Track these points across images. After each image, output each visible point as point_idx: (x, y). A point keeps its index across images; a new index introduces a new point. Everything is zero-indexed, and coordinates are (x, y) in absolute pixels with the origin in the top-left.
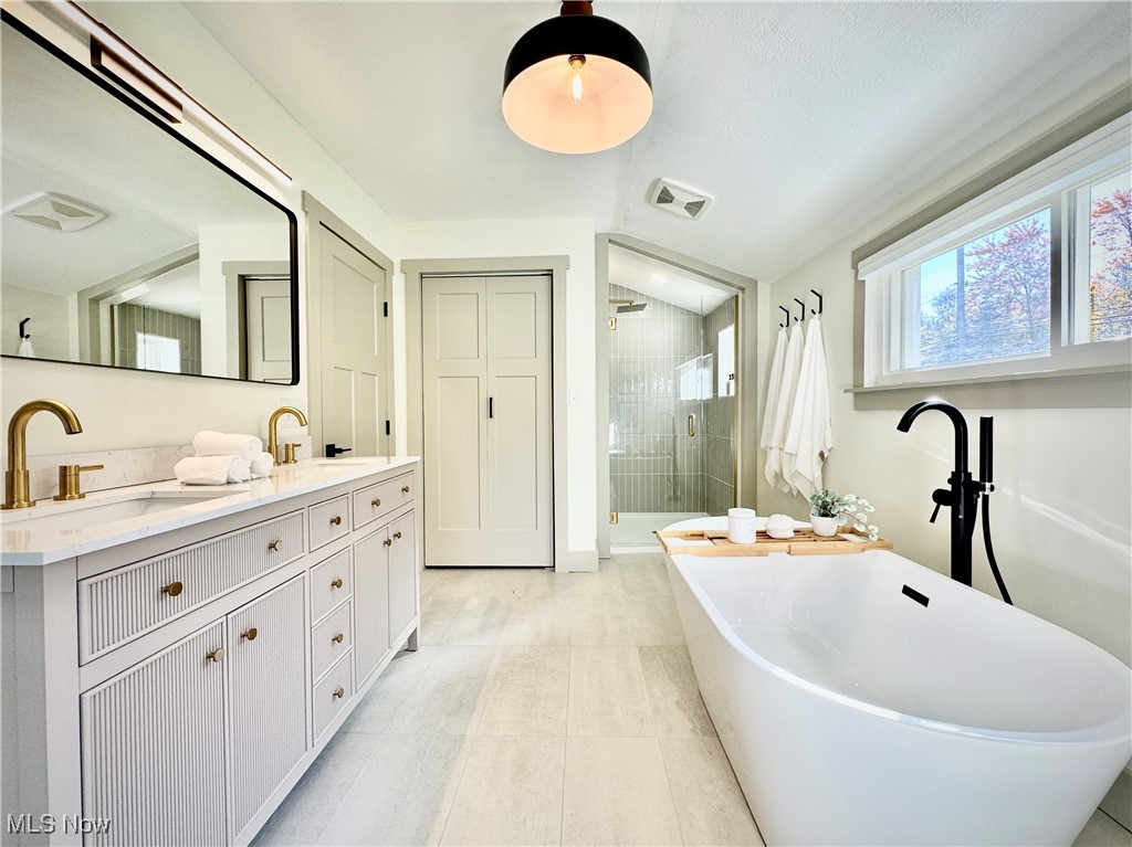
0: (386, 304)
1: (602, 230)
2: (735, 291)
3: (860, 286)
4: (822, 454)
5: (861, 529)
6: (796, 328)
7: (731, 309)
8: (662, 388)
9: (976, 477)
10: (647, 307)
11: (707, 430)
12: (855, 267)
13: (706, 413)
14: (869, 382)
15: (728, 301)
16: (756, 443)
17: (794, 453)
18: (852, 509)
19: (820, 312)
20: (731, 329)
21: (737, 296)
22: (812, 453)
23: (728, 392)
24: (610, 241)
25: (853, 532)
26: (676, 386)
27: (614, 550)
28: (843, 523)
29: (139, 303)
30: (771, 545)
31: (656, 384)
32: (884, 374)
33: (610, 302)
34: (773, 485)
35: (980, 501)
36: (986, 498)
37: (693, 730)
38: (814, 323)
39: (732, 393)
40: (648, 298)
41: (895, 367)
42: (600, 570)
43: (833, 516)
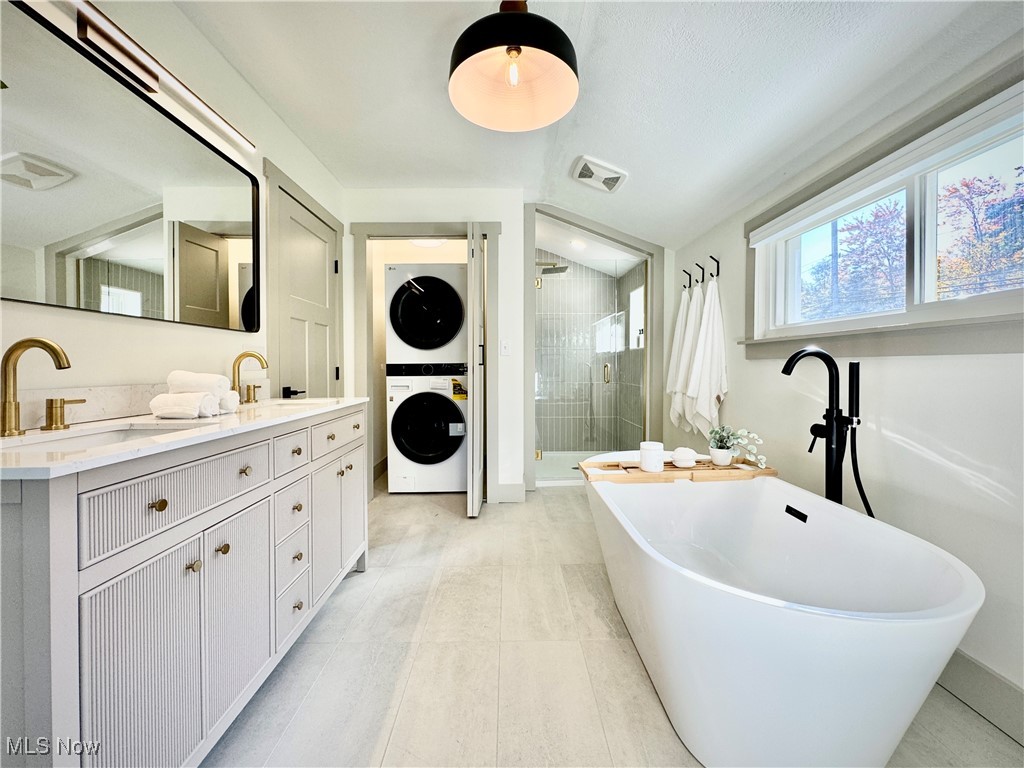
0: (336, 262)
1: (530, 200)
2: (644, 256)
3: (751, 253)
4: (718, 398)
5: (752, 459)
6: (697, 289)
7: (641, 273)
8: (581, 341)
9: (846, 413)
10: (568, 270)
11: (619, 378)
12: (747, 237)
13: (619, 363)
14: (758, 335)
15: (638, 265)
16: (662, 388)
17: (695, 396)
18: (744, 442)
19: (718, 274)
20: (641, 290)
21: (646, 261)
22: (711, 396)
23: (638, 345)
24: (537, 210)
25: (745, 462)
26: (593, 339)
27: (539, 484)
28: (736, 454)
29: (102, 257)
30: (676, 473)
31: (575, 338)
32: (771, 328)
33: (537, 264)
34: (676, 425)
35: (849, 432)
36: (854, 431)
37: (610, 634)
38: (712, 284)
39: (642, 346)
40: (569, 261)
41: (780, 322)
42: (526, 500)
43: (728, 448)
